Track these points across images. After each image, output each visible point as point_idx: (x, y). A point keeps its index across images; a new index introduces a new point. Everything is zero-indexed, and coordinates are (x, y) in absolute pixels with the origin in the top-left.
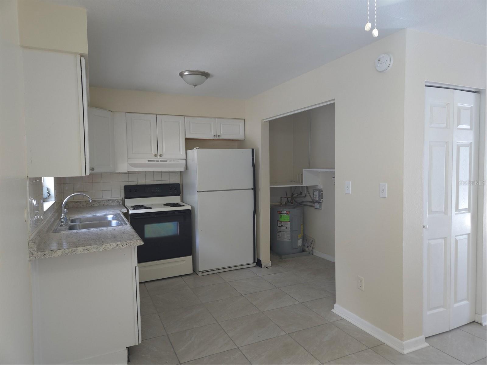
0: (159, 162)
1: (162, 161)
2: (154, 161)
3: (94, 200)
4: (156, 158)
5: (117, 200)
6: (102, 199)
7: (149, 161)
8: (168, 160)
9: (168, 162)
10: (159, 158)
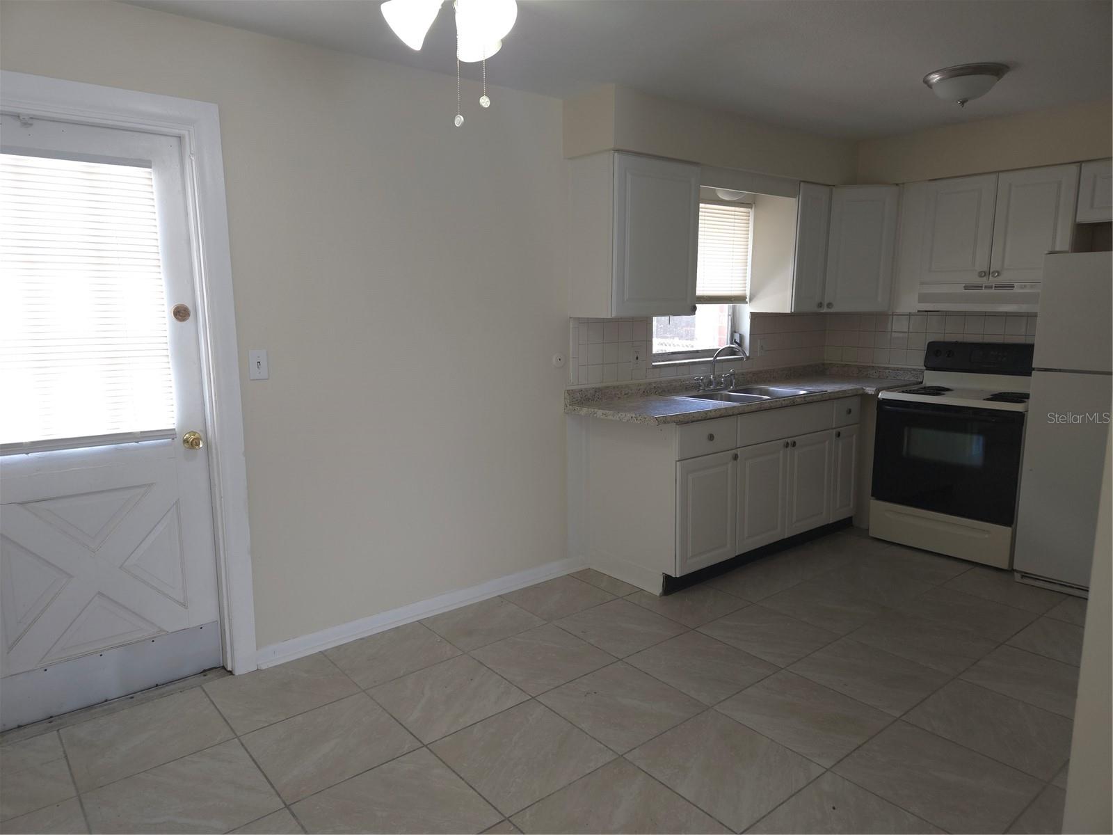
0: (993, 291)
1: (998, 287)
2: (979, 287)
3: (874, 365)
4: (983, 281)
5: (914, 370)
6: (887, 366)
7: (967, 288)
8: (1016, 285)
9: (1017, 290)
10: (993, 280)
